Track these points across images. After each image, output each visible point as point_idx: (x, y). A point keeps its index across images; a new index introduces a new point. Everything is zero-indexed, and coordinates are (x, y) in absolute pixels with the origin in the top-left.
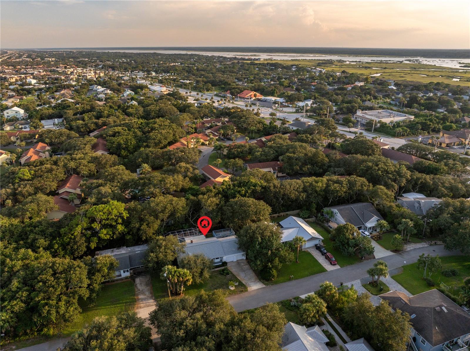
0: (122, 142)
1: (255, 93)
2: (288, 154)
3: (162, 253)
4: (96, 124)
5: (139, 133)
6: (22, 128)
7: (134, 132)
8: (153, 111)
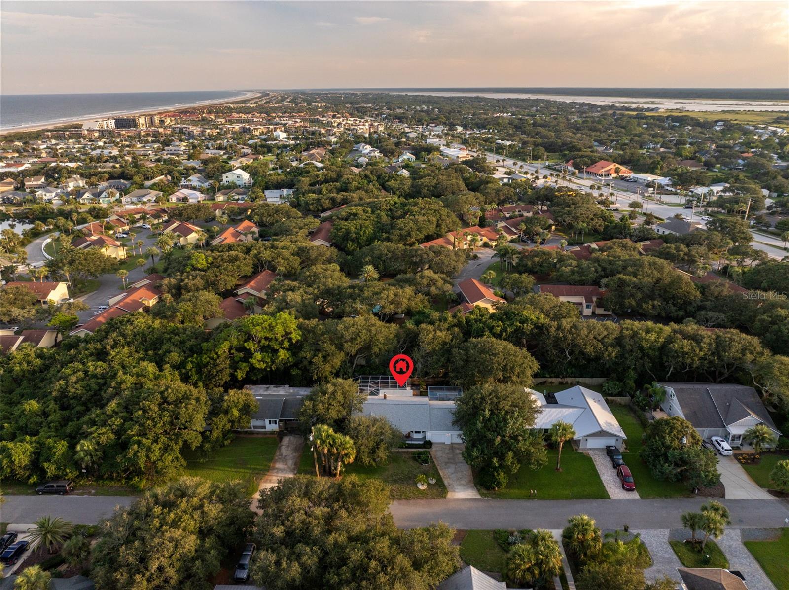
0: (353, 229)
1: (618, 165)
2: (621, 276)
3: (323, 403)
4: (333, 200)
5: (385, 219)
6: (238, 199)
7: (379, 217)
8: (426, 186)
